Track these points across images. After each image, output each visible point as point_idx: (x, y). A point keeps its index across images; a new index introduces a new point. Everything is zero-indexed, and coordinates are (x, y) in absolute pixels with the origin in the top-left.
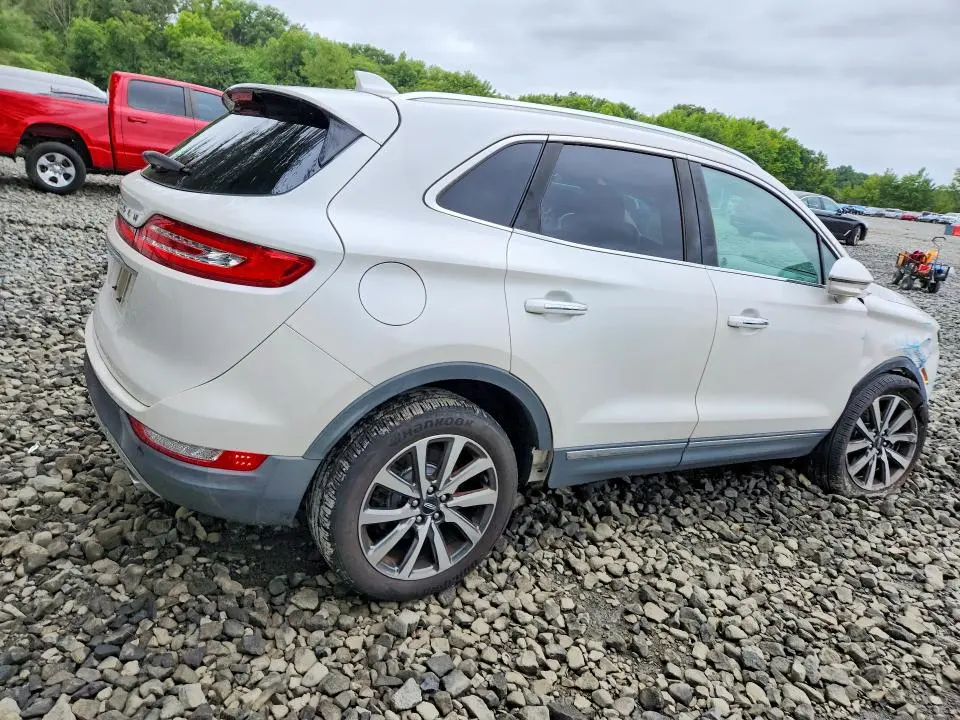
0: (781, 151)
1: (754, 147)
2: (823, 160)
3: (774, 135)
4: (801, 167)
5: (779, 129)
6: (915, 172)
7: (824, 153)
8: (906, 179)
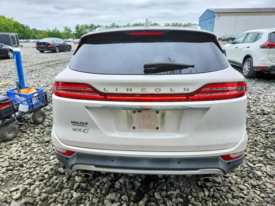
0: (14, 25)
1: (5, 25)
2: (28, 27)
3: (9, 20)
4: (23, 30)
5: (10, 18)
6: (54, 29)
7: (27, 25)
8: (53, 31)
